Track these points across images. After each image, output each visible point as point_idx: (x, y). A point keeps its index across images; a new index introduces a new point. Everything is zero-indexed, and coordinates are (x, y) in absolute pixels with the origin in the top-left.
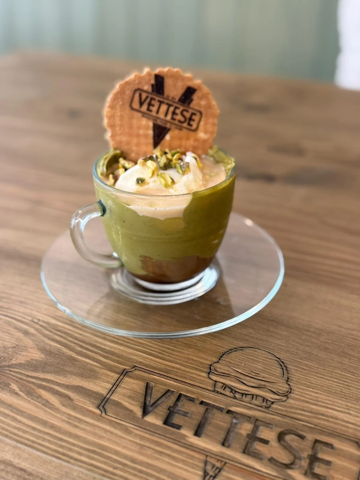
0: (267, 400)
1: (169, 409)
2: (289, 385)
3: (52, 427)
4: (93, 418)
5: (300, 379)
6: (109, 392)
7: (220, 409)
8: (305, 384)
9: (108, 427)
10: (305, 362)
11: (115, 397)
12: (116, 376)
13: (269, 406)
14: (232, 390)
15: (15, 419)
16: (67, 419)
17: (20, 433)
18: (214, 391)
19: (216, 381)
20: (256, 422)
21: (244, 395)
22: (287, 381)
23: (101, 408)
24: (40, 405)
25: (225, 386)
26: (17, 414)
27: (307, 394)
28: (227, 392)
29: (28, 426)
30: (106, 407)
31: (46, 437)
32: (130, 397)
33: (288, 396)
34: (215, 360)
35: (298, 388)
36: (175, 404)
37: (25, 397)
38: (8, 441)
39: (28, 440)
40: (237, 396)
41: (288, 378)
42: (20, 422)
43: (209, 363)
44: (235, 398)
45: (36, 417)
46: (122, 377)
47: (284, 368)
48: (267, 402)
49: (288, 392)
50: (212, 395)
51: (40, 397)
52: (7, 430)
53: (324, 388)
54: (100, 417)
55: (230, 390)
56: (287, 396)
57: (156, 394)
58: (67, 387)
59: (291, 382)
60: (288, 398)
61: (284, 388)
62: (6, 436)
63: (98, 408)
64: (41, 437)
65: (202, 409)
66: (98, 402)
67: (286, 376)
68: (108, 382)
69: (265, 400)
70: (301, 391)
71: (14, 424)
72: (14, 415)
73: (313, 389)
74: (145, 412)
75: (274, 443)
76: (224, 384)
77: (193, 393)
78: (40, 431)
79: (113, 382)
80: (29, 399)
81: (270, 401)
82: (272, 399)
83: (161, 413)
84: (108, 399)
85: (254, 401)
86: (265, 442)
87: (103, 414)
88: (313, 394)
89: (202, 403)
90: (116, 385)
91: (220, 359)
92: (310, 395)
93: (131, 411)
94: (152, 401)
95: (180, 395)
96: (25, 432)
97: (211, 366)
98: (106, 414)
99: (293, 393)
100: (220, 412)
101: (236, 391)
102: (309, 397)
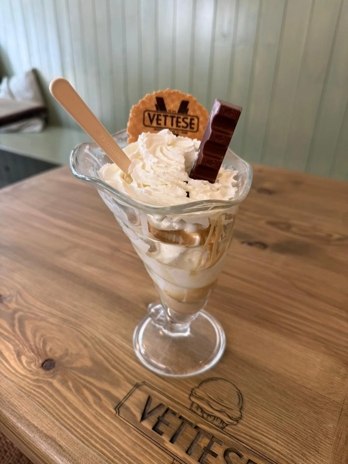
0: (224, 422)
1: (158, 418)
2: (241, 412)
3: (85, 418)
4: (110, 417)
5: (249, 409)
6: (124, 398)
7: (191, 424)
8: (252, 413)
9: (118, 425)
10: (257, 397)
11: (127, 403)
12: (131, 387)
13: (223, 427)
14: (202, 411)
15: (64, 408)
16: (95, 414)
17: (65, 419)
18: (190, 409)
19: (193, 403)
20: (213, 438)
21: (209, 416)
22: (241, 409)
23: (117, 409)
24: (81, 399)
25: (199, 407)
26: (67, 404)
27: (251, 422)
28: (199, 412)
29: (71, 414)
30: (120, 409)
31: (80, 425)
32: (136, 405)
33: (239, 421)
34: (197, 385)
35: (247, 416)
36: (163, 415)
37: (75, 393)
38: (57, 423)
39: (69, 425)
40: (205, 416)
41: (242, 407)
42: (67, 410)
43: (192, 387)
44: (203, 417)
45: (77, 409)
46: (134, 389)
47: (241, 399)
48: (223, 424)
49: (239, 418)
50: (188, 413)
51: (83, 394)
52: (58, 415)
53: (265, 419)
54: (115, 416)
55: (201, 410)
56: (237, 421)
57: (153, 406)
58: (100, 390)
59: (243, 410)
60: (238, 422)
61: (236, 414)
62: (57, 420)
63: (115, 409)
64: (77, 424)
65: (179, 422)
66: (116, 405)
67: (241, 405)
68: (125, 391)
69: (222, 422)
70: (248, 418)
71: (63, 411)
72: (65, 404)
73: (257, 418)
74: (143, 418)
75: (220, 457)
76: (198, 405)
77: (176, 409)
78: (77, 420)
79: (129, 391)
80: (76, 394)
81: (225, 423)
82: (227, 421)
83: (153, 420)
84: (123, 403)
85: (215, 422)
86: (215, 455)
87: (117, 415)
88: (255, 422)
89: (180, 417)
90: (130, 394)
91: (200, 385)
92: (254, 423)
93: (134, 415)
94: (149, 410)
95: (168, 409)
96: (68, 418)
97: (193, 389)
98: (119, 415)
99: (242, 420)
100: (190, 426)
101: (204, 412)
102: (253, 424)
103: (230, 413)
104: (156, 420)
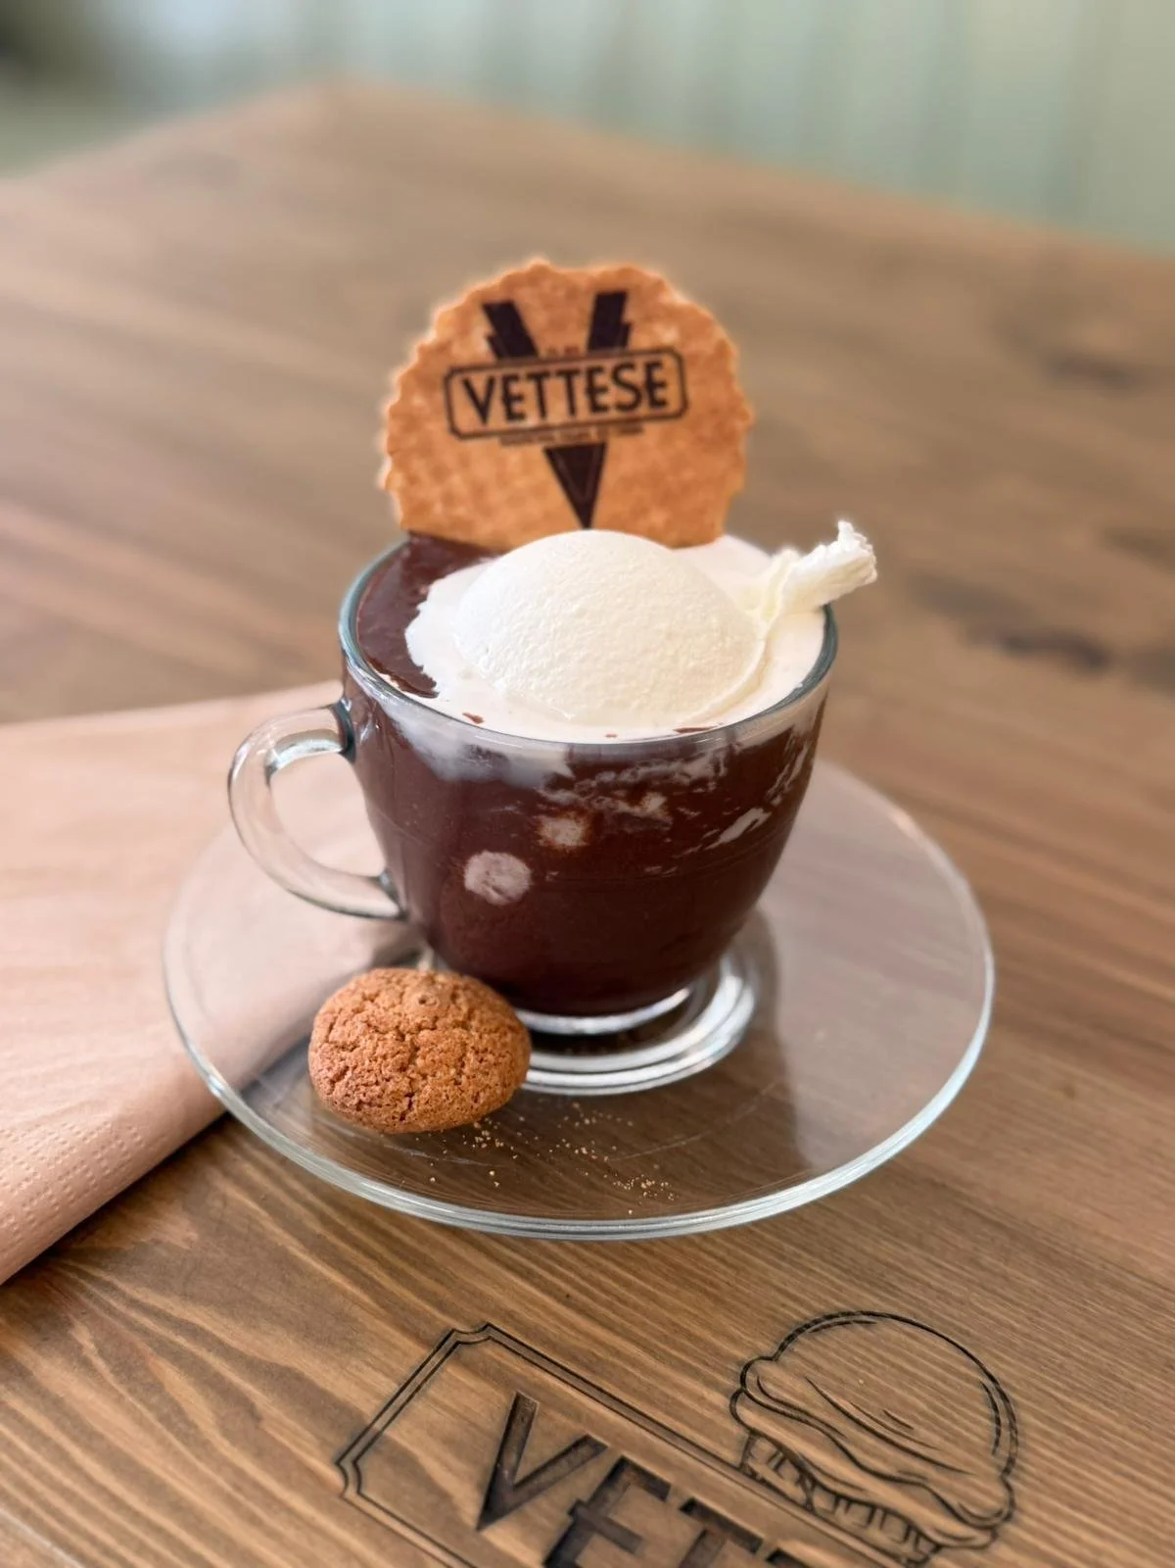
0: (920, 1534)
1: (572, 1512)
2: (1008, 1487)
3: (178, 1507)
4: (315, 1500)
5: (1051, 1473)
6: (385, 1409)
7: (751, 1543)
8: (1068, 1493)
9: (357, 1544)
10: (1085, 1408)
11: (401, 1434)
12: (417, 1353)
13: (920, 1557)
14: (805, 1472)
15: (62, 1457)
16: (228, 1488)
17: (71, 1512)
18: (742, 1468)
19: (754, 1433)
21: (843, 1503)
22: (1007, 1471)
23: (347, 1465)
24: (150, 1416)
25: (784, 1456)
26: (75, 1440)
27: (1065, 1534)
28: (787, 1483)
29: (101, 1490)
30: (363, 1464)
31: (151, 1542)
32: (449, 1442)
33: (999, 1531)
34: (767, 1347)
35: (1039, 1504)
36: (598, 1496)
37: (110, 1378)
38: (28, 1531)
39: (93, 1540)
40: (820, 1501)
41: (1011, 1461)
42: (76, 1469)
43: (745, 1356)
44: (808, 1507)
45: (131, 1462)
46: (436, 1360)
47: (1004, 1420)
48: (917, 1542)
49: (999, 1514)
50: (732, 1485)
51: (157, 1387)
52: (30, 1493)
53: (1133, 1520)
54: (338, 1501)
55: (796, 1474)
56: (993, 1531)
57: (540, 1448)
58: (255, 1367)
59: (1017, 1478)
60: (995, 1536)
61: (987, 1496)
62: (26, 1514)
63: (338, 1463)
64: (133, 1537)
65: (685, 1530)
66: (344, 1442)
67: (1003, 1453)
68: (389, 1373)
69: (913, 1535)
70: (1045, 1516)
71: (57, 1474)
72: (63, 1440)
73: (1091, 1515)
74: (491, 1511)
76: (779, 1446)
77: (665, 1462)
78: (136, 1516)
79: (405, 1372)
80: (122, 1390)
81: (928, 1539)
82: (939, 1532)
83: (545, 1522)
84: (378, 1435)
85: (875, 1534)
87: (351, 1493)
88: (1086, 1536)
89: (690, 1507)
90: (412, 1386)
91: (782, 1348)
92: (1077, 1540)
93: (444, 1496)
94: (524, 1471)
95: (622, 1464)
96: (86, 1509)
97: (747, 1366)
98: (359, 1492)
99: (1018, 1523)
100: (744, 1552)
101: (815, 1483)
102: (1072, 1546)
103: (951, 1491)
104: (565, 1519)
